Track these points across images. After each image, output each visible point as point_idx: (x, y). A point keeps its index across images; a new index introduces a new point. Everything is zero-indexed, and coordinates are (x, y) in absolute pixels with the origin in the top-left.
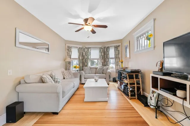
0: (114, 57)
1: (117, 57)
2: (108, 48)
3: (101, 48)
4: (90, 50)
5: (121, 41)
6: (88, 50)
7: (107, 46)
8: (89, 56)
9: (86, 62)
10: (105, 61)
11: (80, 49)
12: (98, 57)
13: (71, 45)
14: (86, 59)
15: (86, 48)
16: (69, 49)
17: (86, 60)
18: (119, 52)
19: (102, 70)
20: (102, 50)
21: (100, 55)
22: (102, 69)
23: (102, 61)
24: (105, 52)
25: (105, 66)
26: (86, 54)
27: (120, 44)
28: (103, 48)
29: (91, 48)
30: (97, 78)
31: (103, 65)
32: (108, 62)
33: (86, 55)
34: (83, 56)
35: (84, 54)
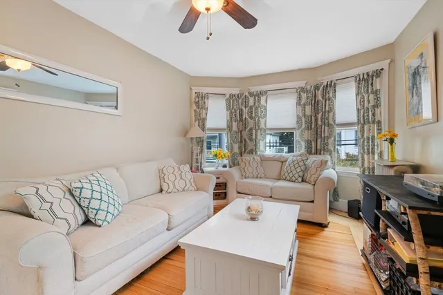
0: (355, 119)
1: (367, 118)
2: (331, 86)
3: (303, 90)
4: (263, 99)
5: (389, 51)
6: (259, 101)
7: (325, 80)
8: (262, 121)
9: (251, 140)
11: (232, 100)
12: (291, 122)
13: (205, 90)
14: (251, 129)
15: (251, 94)
16: (199, 102)
17: (251, 135)
18: (377, 99)
19: (299, 170)
20: (308, 98)
21: (298, 116)
22: (301, 164)
23: (307, 135)
24: (317, 103)
25: (317, 152)
26: (251, 113)
27: (385, 64)
28: (308, 87)
29: (266, 92)
32: (329, 137)
33: (251, 118)
34: (241, 120)
35: (245, 116)
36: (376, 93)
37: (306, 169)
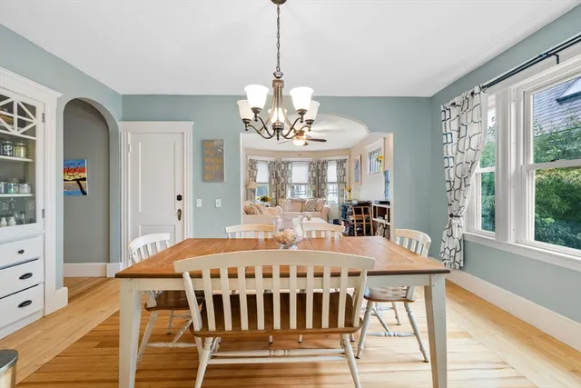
0: (336, 180)
1: (341, 181)
2: (325, 163)
3: (311, 163)
4: (290, 166)
5: (348, 151)
6: (287, 167)
7: (323, 159)
8: (289, 179)
9: (283, 190)
10: (318, 187)
11: (271, 166)
12: (305, 180)
13: (255, 158)
14: (283, 184)
15: (283, 163)
16: (253, 166)
17: (283, 187)
18: (345, 172)
19: (313, 205)
20: (314, 167)
21: (309, 177)
22: (314, 202)
23: (314, 187)
24: (318, 170)
25: (319, 197)
26: (283, 173)
27: (347, 157)
28: (314, 162)
29: (292, 162)
31: (315, 195)
32: (324, 189)
33: (283, 177)
34: (276, 177)
35: (279, 175)
36: (344, 169)
37: (316, 206)
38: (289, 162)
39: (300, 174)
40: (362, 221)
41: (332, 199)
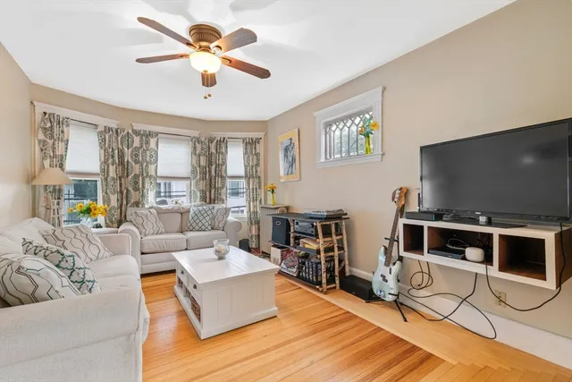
0: (243, 173)
2: (222, 142)
3: (198, 140)
4: (153, 141)
5: (263, 125)
6: (147, 143)
7: (219, 135)
8: (152, 169)
9: (136, 189)
10: (211, 185)
11: (106, 136)
12: (184, 170)
14: (136, 177)
15: (137, 133)
16: (51, 130)
17: (136, 183)
18: (258, 160)
19: (208, 218)
20: (202, 149)
21: (193, 165)
22: (209, 213)
23: (202, 185)
24: (211, 155)
25: (212, 201)
26: (137, 155)
27: (260, 135)
28: (203, 139)
29: (157, 134)
30: (222, 247)
31: (204, 199)
32: (223, 188)
33: (136, 162)
34: (121, 162)
35: (128, 158)
36: (257, 155)
38: (149, 135)
39: (173, 159)
40: (332, 249)
41: (237, 207)
